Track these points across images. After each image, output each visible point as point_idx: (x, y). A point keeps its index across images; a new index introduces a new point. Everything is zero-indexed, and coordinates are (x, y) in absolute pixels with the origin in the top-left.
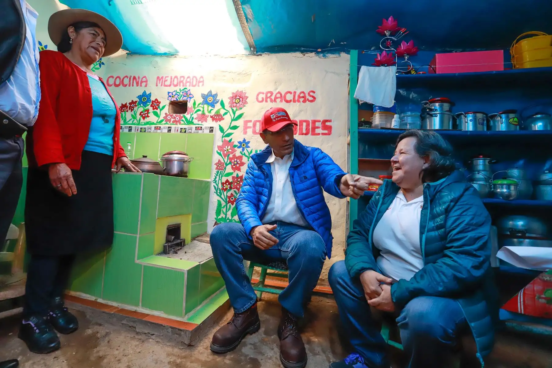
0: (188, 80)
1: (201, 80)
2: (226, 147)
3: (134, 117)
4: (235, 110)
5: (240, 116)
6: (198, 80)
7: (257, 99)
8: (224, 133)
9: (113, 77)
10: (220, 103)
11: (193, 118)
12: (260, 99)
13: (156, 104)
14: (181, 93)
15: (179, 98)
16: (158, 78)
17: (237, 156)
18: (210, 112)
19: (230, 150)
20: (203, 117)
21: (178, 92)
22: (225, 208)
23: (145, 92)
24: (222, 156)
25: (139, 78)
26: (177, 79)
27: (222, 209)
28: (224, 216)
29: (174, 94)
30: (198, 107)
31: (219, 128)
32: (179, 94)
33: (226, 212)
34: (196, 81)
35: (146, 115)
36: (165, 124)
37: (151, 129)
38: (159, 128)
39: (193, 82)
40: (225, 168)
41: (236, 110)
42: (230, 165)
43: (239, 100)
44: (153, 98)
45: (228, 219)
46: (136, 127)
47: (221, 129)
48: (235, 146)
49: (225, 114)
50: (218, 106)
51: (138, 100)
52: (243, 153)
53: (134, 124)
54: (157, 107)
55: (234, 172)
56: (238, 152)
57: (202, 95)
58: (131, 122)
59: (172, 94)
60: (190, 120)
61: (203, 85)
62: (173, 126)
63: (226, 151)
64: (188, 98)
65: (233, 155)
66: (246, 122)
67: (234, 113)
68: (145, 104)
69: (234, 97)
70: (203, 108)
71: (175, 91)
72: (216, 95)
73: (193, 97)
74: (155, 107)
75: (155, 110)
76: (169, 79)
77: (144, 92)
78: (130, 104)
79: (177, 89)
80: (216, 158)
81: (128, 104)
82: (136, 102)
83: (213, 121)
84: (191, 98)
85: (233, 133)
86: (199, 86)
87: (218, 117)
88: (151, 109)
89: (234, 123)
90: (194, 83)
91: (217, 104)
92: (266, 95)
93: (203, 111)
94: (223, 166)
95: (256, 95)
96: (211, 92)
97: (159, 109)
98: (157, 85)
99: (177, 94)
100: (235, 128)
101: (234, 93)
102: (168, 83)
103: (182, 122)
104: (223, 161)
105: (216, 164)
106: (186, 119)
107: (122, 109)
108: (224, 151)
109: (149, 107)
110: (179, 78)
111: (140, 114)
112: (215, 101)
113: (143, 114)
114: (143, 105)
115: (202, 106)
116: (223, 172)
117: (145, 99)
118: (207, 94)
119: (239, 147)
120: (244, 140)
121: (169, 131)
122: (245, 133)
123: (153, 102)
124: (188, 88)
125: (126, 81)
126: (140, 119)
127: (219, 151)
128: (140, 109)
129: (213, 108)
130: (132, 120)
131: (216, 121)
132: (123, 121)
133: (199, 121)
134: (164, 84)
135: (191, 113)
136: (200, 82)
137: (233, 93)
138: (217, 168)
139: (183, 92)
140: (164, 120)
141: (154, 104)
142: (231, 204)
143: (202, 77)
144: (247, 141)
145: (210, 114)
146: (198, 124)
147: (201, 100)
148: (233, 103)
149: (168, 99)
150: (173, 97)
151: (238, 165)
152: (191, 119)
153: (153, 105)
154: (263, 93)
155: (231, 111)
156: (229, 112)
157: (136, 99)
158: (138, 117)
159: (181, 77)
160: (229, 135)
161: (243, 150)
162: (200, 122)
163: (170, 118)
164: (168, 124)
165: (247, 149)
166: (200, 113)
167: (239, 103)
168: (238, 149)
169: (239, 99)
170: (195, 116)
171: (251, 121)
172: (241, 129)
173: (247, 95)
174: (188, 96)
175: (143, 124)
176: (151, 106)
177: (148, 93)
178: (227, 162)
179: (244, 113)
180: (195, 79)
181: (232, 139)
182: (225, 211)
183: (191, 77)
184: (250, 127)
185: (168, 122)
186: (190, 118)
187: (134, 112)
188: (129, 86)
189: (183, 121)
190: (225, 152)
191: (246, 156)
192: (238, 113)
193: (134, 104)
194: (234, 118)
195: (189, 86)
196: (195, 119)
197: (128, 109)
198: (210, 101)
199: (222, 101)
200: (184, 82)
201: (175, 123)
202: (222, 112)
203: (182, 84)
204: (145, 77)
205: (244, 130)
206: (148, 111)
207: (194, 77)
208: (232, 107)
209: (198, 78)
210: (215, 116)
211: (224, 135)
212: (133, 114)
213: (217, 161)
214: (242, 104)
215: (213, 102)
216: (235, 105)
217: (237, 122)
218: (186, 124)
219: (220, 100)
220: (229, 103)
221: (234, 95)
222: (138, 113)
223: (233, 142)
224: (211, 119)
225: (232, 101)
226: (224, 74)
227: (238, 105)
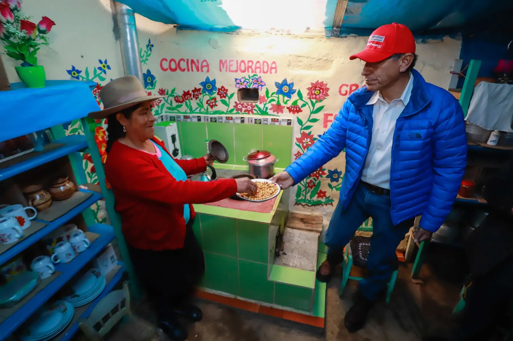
0: (258, 65)
1: (274, 66)
2: (306, 139)
3: (200, 105)
4: (314, 103)
5: (320, 109)
6: (270, 66)
7: (340, 91)
8: (303, 126)
9: (166, 60)
10: (297, 94)
11: (267, 108)
12: (343, 92)
13: (223, 92)
14: (251, 80)
15: (248, 85)
16: (221, 61)
18: (286, 103)
19: (310, 143)
20: (278, 108)
21: (247, 79)
22: (305, 191)
23: (208, 78)
24: (301, 148)
25: (198, 61)
26: (245, 64)
27: (302, 192)
28: (304, 198)
30: (271, 96)
31: (297, 120)
32: (248, 81)
33: (306, 194)
34: (268, 68)
35: (214, 104)
36: (236, 113)
37: (222, 119)
38: (231, 118)
39: (263, 68)
41: (316, 103)
43: (319, 92)
44: (218, 86)
45: (307, 200)
46: (205, 116)
47: (300, 122)
49: (304, 105)
50: (295, 97)
51: (202, 87)
53: (202, 113)
54: (225, 95)
57: (275, 83)
58: (198, 111)
59: (241, 81)
60: (264, 111)
61: (276, 72)
62: (246, 116)
63: (305, 143)
64: (258, 86)
66: (326, 115)
67: (313, 105)
68: (210, 92)
69: (314, 88)
70: (278, 98)
71: (243, 78)
72: (292, 84)
73: (265, 85)
74: (222, 96)
75: (223, 98)
76: (234, 63)
77: (207, 78)
78: (193, 91)
79: (246, 75)
80: (296, 149)
81: (191, 92)
82: (199, 89)
83: (290, 112)
84: (262, 86)
85: (313, 126)
86: (271, 73)
87: (295, 109)
88: (218, 98)
89: (314, 116)
90: (266, 70)
91: (294, 94)
92: (351, 88)
93: (278, 101)
95: (339, 87)
96: (285, 80)
97: (227, 97)
98: (221, 70)
99: (246, 80)
100: (315, 120)
102: (234, 68)
103: (255, 112)
104: (302, 152)
105: (295, 155)
106: (259, 109)
107: (185, 97)
109: (215, 95)
110: (246, 62)
111: (207, 103)
112: (292, 91)
113: (210, 103)
114: (209, 93)
115: (277, 96)
117: (210, 86)
118: (282, 83)
121: (243, 121)
122: (326, 126)
123: (219, 89)
124: (259, 75)
125: (183, 65)
126: (207, 108)
127: (298, 143)
128: (207, 97)
129: (289, 99)
130: (199, 108)
131: (294, 113)
132: (189, 109)
133: (274, 111)
134: (229, 69)
135: (265, 103)
136: (272, 68)
137: (312, 84)
139: (253, 79)
140: (235, 110)
142: (310, 189)
143: (274, 63)
145: (286, 105)
146: (274, 116)
147: (276, 89)
148: (312, 94)
149: (236, 87)
150: (241, 84)
152: (265, 109)
153: (220, 93)
154: (347, 86)
155: (310, 103)
156: (307, 103)
157: (199, 86)
158: (206, 106)
159: (249, 62)
160: (308, 127)
162: (275, 113)
163: (241, 107)
164: (240, 113)
166: (275, 103)
167: (319, 94)
169: (319, 90)
170: (269, 106)
171: (331, 115)
172: (322, 121)
173: (328, 86)
174: (259, 83)
175: (212, 113)
176: (218, 94)
177: (211, 79)
179: (325, 106)
180: (265, 64)
181: (311, 131)
182: (304, 193)
183: (261, 62)
184: (330, 121)
185: (239, 112)
186: (264, 108)
187: (200, 100)
188: (188, 70)
189: (255, 110)
192: (318, 105)
193: (198, 92)
194: (313, 110)
195: (260, 72)
196: (270, 109)
197: (192, 97)
198: (286, 90)
199: (299, 91)
200: (253, 67)
201: (247, 112)
202: (300, 103)
203: (250, 69)
204: (205, 61)
205: (324, 123)
206: (215, 99)
207: (264, 62)
208: (311, 99)
209: (270, 64)
210: (292, 107)
211: (303, 128)
212: (199, 102)
213: (296, 153)
214: (322, 96)
215: (289, 92)
216: (314, 96)
217: (316, 115)
218: (260, 114)
219: (297, 90)
220: (308, 94)
221: (314, 85)
222: (204, 102)
223: (313, 135)
224: (288, 110)
225: (311, 93)
226: (300, 59)
227: (318, 97)
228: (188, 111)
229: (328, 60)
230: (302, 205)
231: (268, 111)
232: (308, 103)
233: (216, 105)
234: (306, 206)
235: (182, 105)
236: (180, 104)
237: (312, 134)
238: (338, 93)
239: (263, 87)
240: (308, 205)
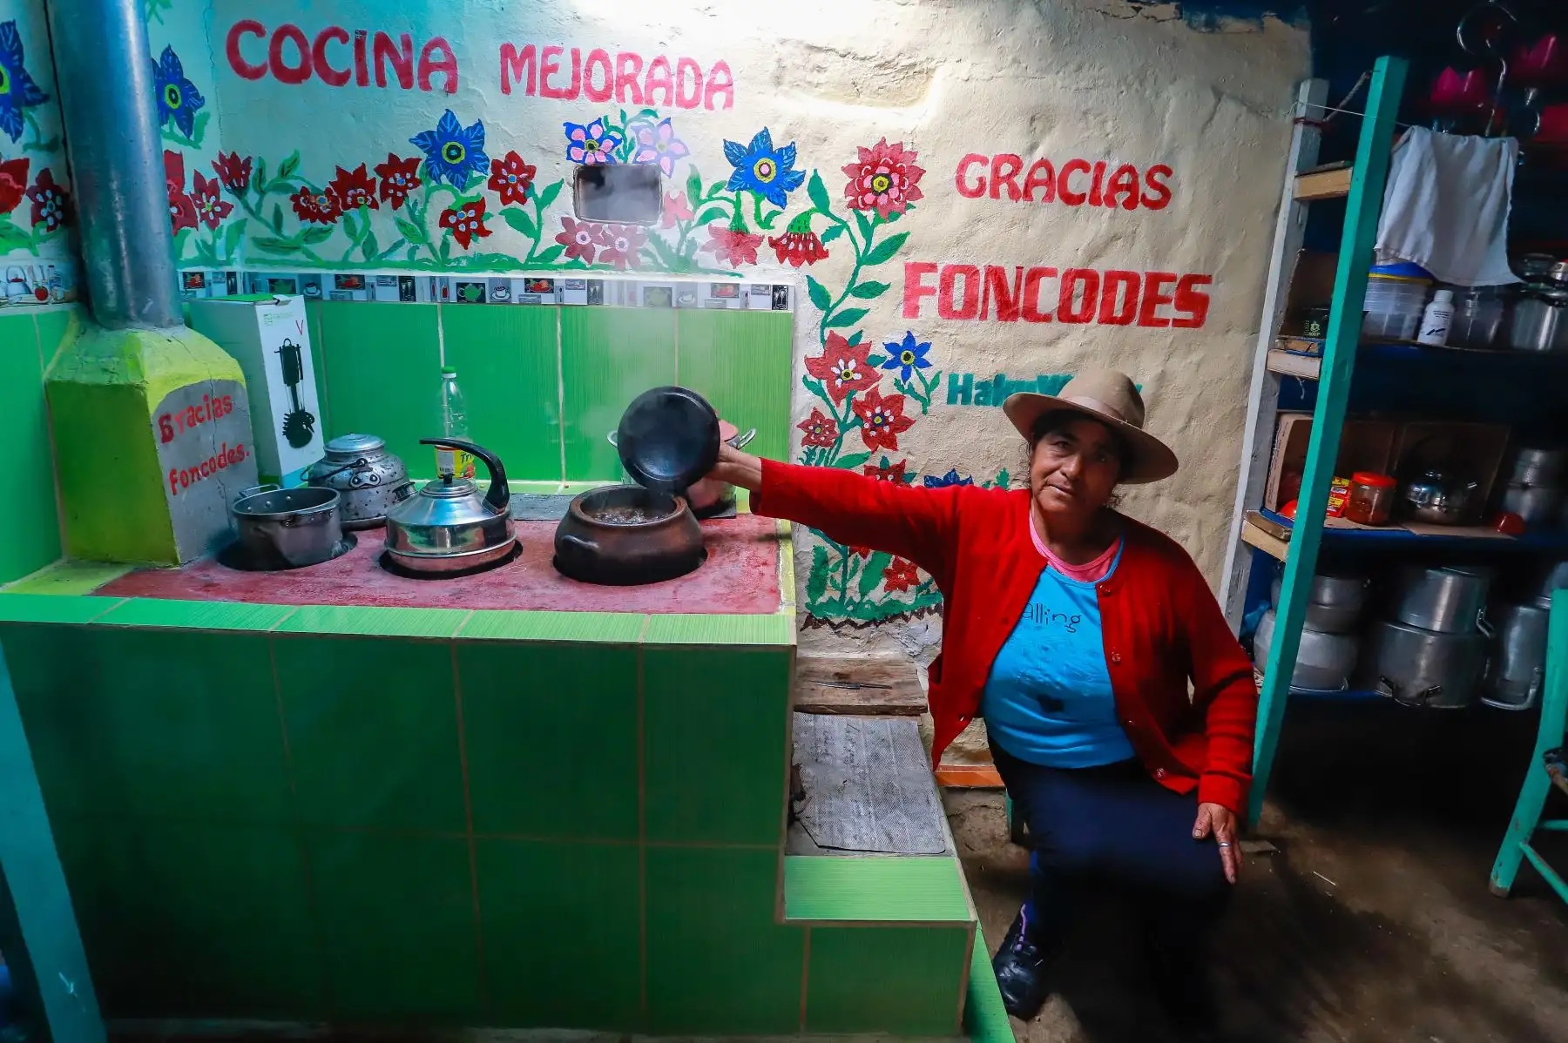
1: (721, 78)
2: (841, 363)
3: (414, 231)
4: (871, 223)
5: (894, 244)
6: (705, 80)
7: (960, 181)
8: (830, 311)
9: (258, 30)
10: (810, 189)
11: (693, 243)
12: (972, 184)
13: (513, 178)
14: (630, 134)
15: (618, 152)
16: (507, 51)
17: (883, 397)
18: (765, 223)
19: (857, 376)
20: (740, 242)
21: (616, 129)
22: (841, 569)
23: (449, 117)
24: (824, 398)
25: (407, 45)
26: (607, 65)
27: (830, 573)
28: (837, 596)
29: (596, 132)
30: (710, 198)
31: (807, 290)
32: (618, 136)
33: (845, 580)
34: (698, 85)
35: (474, 225)
36: (568, 266)
37: (508, 291)
38: (545, 284)
39: (681, 85)
40: (840, 439)
41: (876, 222)
42: (858, 428)
43: (886, 181)
44: (495, 150)
45: (851, 601)
46: (432, 279)
47: (819, 296)
48: (878, 359)
49: (833, 233)
50: (800, 201)
51: (421, 155)
52: (906, 387)
53: (421, 265)
54: (521, 189)
55: (873, 452)
56: (887, 383)
57: (726, 147)
58: (401, 255)
59: (588, 136)
60: (682, 254)
61: (729, 103)
62: (608, 276)
63: (839, 376)
64: (660, 155)
65: (867, 395)
66: (915, 270)
67: (867, 231)
68: (459, 176)
69: (869, 168)
70: (737, 204)
71: (598, 122)
72: (791, 150)
73: (687, 153)
74: (509, 193)
75: (515, 204)
76: (565, 61)
77: (445, 118)
78: (380, 169)
79: (610, 110)
80: (805, 401)
81: (371, 174)
82: (412, 164)
83: (782, 261)
84: (674, 157)
85: (866, 311)
86: (709, 106)
87: (801, 248)
88: (493, 199)
89: (870, 273)
90: (689, 94)
91: (797, 190)
92: (996, 170)
93: (738, 216)
94: (832, 431)
95: (955, 168)
96: (764, 136)
97: (530, 200)
98: (506, 89)
99: (612, 133)
100: (873, 290)
101: (867, 150)
102: (560, 80)
104: (828, 415)
105: (804, 426)
106: (663, 247)
107: (344, 197)
108: (831, 379)
109: (480, 189)
110: (613, 61)
111: (444, 222)
112: (788, 179)
113: (458, 222)
114: (451, 181)
115: (732, 196)
116: (833, 451)
117: (459, 150)
118: (751, 144)
119: (889, 365)
120: (910, 338)
121: (596, 297)
122: (912, 311)
123: (497, 166)
124: (663, 111)
125: (339, 56)
126: (445, 245)
127: (811, 378)
128: (444, 198)
129: (778, 208)
130: (407, 246)
131: (796, 263)
132: (359, 249)
134: (544, 84)
135: (684, 224)
136: (713, 88)
137: (863, 151)
138: (806, 441)
139: (637, 130)
140: (564, 251)
141: (505, 178)
142: (859, 556)
143: (722, 66)
144: (918, 342)
145: (767, 233)
146: (721, 273)
147: (727, 171)
148: (864, 192)
149: (569, 158)
150: (591, 147)
151: (887, 429)
152: (684, 247)
153: (501, 181)
154: (984, 161)
155: (854, 225)
156: (845, 225)
157: (408, 151)
158: (437, 234)
159: (623, 58)
160: (851, 317)
161: (906, 374)
162: (727, 264)
163: (589, 240)
164: (583, 268)
165: (920, 370)
166: (724, 223)
167: (886, 192)
168: (886, 372)
169: (887, 176)
170: (701, 235)
171: (932, 267)
172: (897, 293)
173: (919, 162)
174: (662, 147)
175: (464, 263)
176: (493, 185)
177: (465, 122)
178: (846, 417)
179: (908, 233)
180: (688, 69)
181: (861, 331)
182: (839, 579)
184: (930, 291)
185: (581, 259)
186: (680, 244)
187: (411, 213)
188: (362, 80)
189: (647, 253)
190: (838, 382)
191: (917, 397)
192: (883, 232)
193: (403, 176)
194: (866, 251)
195: (668, 102)
196: (704, 248)
197: (377, 195)
198: (766, 176)
199: (816, 179)
200: (641, 80)
201: (613, 263)
202: (819, 224)
203: (628, 91)
204: (439, 43)
205: (907, 298)
206: (479, 206)
207: (684, 62)
208: (858, 206)
209: (706, 67)
210: (789, 240)
211: (830, 318)
212: (406, 219)
213: (806, 416)
214: (899, 196)
215: (776, 182)
216: (869, 198)
217: (877, 268)
218: (665, 270)
219: (810, 174)
220: (847, 191)
221: (869, 158)
222: (432, 217)
223: (868, 346)
224: (773, 251)
225: (861, 184)
226: (818, 58)
227: (883, 200)
228: (358, 255)
229: (917, 69)
230: (832, 625)
231: (698, 255)
232: (849, 224)
233: (484, 232)
234: (845, 629)
235: (328, 231)
236: (319, 224)
237: (863, 340)
238: (953, 186)
239: (676, 162)
240: (853, 624)
